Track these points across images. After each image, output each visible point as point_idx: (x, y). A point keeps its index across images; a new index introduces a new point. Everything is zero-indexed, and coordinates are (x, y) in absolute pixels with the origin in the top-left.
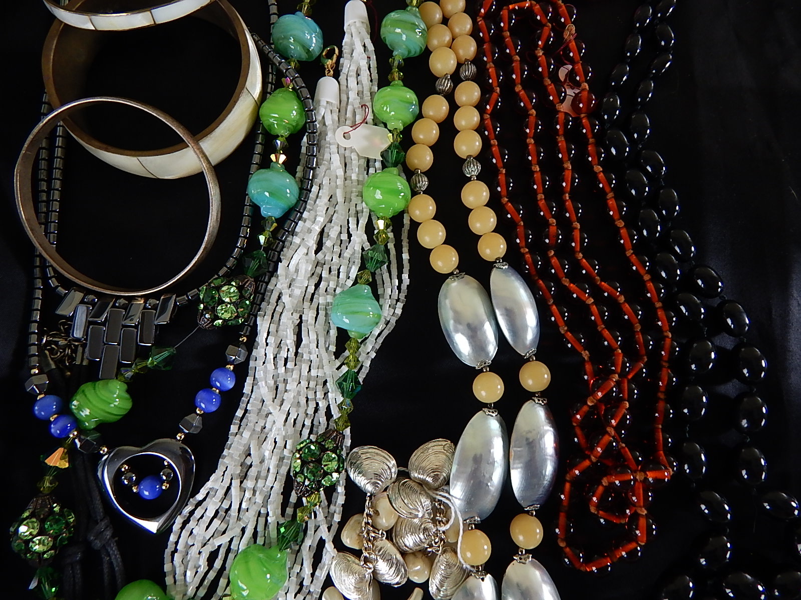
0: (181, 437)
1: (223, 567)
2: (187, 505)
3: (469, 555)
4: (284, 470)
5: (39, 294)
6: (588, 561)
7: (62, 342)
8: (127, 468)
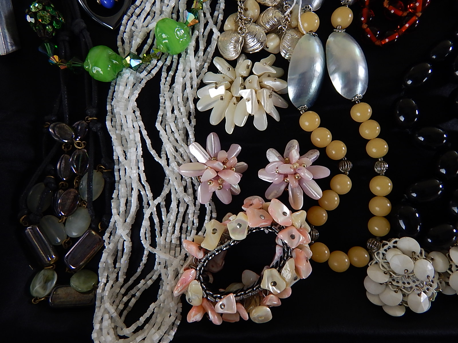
2: (130, 9)
3: (306, 25)
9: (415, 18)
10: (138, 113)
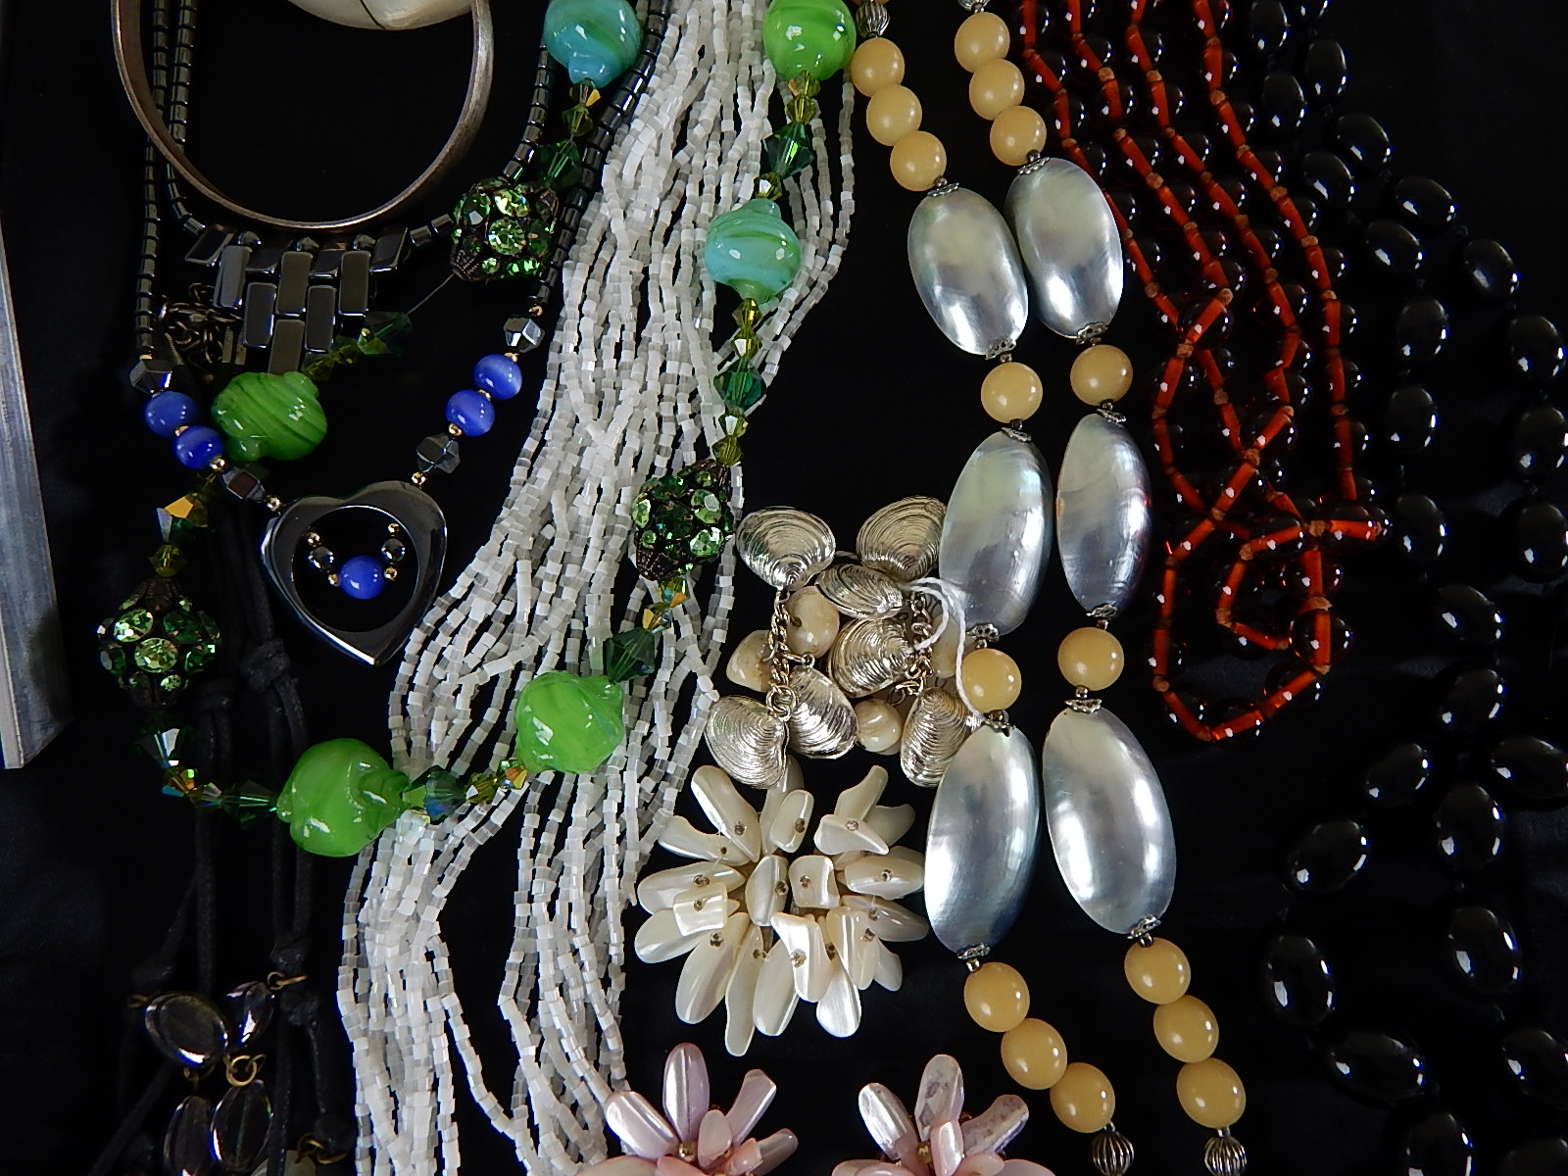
0: (419, 480)
1: (501, 724)
2: (432, 607)
3: (978, 691)
4: (616, 542)
5: (152, 230)
6: (1215, 719)
7: (195, 317)
8: (318, 538)
9: (1308, 677)
10: (443, 964)
